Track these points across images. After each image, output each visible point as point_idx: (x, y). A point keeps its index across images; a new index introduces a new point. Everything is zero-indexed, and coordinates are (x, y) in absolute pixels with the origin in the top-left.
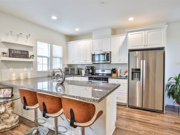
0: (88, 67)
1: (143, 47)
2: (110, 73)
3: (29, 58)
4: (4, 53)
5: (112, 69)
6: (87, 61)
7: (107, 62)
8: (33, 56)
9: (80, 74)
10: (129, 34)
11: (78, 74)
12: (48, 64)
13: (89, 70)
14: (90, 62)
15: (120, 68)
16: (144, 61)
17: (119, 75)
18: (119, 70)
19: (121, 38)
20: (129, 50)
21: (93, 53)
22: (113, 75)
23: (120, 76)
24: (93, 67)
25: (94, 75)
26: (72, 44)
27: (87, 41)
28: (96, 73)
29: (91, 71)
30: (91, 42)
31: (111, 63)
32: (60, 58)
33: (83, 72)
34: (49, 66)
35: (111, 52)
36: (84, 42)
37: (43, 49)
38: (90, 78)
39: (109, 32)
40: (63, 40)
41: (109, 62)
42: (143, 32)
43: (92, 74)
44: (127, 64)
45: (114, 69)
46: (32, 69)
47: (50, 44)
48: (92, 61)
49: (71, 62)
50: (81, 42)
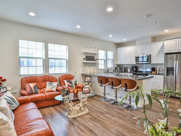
0: (132, 66)
1: (177, 51)
2: (151, 71)
3: (95, 61)
4: (84, 59)
5: (151, 68)
6: (132, 62)
7: (148, 62)
8: (97, 59)
9: (126, 72)
10: (165, 41)
11: (125, 72)
12: (104, 64)
13: (133, 68)
14: (134, 62)
15: (159, 67)
16: (177, 62)
17: (157, 73)
18: (158, 69)
19: (159, 45)
20: (165, 53)
21: (137, 56)
22: (153, 72)
23: (159, 73)
24: (137, 66)
25: (137, 72)
26: (120, 49)
27: (131, 47)
28: (139, 70)
29: (135, 69)
30: (135, 48)
31: (151, 63)
32: (112, 60)
33: (129, 70)
34: (105, 65)
35: (151, 55)
36: (130, 48)
37: (101, 54)
38: (134, 74)
39: (150, 40)
40: (113, 47)
41: (149, 62)
42: (177, 40)
43: (136, 71)
44: (163, 64)
45: (154, 68)
46: (96, 67)
47: (105, 51)
48: (136, 62)
49: (119, 63)
50: (127, 48)
